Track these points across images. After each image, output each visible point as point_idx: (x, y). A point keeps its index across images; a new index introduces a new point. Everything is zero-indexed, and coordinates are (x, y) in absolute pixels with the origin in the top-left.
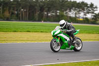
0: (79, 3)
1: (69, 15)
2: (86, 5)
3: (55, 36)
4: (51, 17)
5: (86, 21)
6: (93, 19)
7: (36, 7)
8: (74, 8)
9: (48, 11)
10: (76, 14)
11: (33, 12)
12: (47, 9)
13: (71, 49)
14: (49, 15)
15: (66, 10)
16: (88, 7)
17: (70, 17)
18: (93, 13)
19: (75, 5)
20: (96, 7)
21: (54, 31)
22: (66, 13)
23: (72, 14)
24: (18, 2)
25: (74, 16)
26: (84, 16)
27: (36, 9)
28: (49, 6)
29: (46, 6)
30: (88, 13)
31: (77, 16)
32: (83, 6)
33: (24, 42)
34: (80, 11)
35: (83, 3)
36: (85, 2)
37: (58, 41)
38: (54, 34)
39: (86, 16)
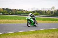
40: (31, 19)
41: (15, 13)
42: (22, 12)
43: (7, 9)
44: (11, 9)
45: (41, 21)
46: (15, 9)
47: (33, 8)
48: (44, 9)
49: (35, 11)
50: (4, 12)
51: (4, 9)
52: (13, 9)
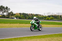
18: (7, 12)
20: (9, 9)
26: (3, 14)
32: (2, 8)
40: (35, 24)
41: (31, 17)
42: (38, 16)
43: (23, 14)
44: (27, 14)
45: (56, 25)
46: (31, 14)
47: (48, 13)
48: (59, 13)
49: (50, 16)
50: (21, 17)
51: (20, 14)
52: (29, 14)
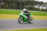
0: (40, 2)
1: (35, 7)
2: (43, 3)
3: (21, 16)
4: (27, 8)
5: (43, 10)
6: (46, 9)
7: (20, 3)
8: (38, 4)
9: (26, 5)
10: (38, 7)
11: (19, 5)
12: (25, 4)
13: (28, 22)
14: (26, 7)
15: (34, 5)
16: (44, 4)
17: (36, 8)
18: (46, 7)
19: (38, 3)
21: (20, 14)
22: (34, 6)
23: (37, 7)
24: (12, 1)
25: (38, 8)
26: (42, 8)
27: (20, 4)
28: (26, 3)
29: (25, 3)
30: (44, 7)
31: (39, 8)
32: (42, 3)
33: (14, 19)
34: (40, 6)
35: (42, 2)
36: (43, 2)
37: (22, 18)
38: (20, 15)
39: (43, 8)
